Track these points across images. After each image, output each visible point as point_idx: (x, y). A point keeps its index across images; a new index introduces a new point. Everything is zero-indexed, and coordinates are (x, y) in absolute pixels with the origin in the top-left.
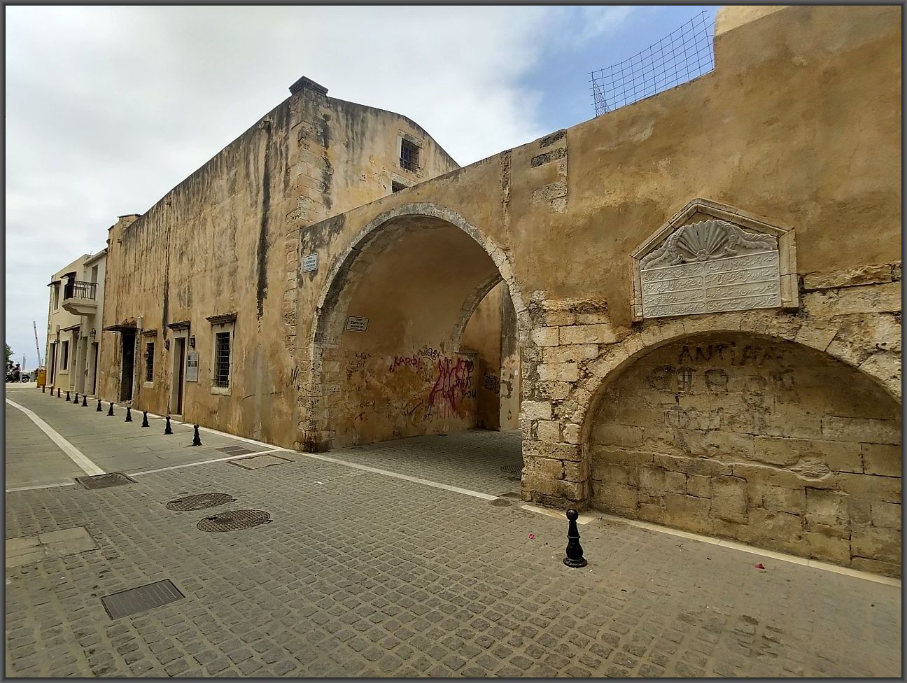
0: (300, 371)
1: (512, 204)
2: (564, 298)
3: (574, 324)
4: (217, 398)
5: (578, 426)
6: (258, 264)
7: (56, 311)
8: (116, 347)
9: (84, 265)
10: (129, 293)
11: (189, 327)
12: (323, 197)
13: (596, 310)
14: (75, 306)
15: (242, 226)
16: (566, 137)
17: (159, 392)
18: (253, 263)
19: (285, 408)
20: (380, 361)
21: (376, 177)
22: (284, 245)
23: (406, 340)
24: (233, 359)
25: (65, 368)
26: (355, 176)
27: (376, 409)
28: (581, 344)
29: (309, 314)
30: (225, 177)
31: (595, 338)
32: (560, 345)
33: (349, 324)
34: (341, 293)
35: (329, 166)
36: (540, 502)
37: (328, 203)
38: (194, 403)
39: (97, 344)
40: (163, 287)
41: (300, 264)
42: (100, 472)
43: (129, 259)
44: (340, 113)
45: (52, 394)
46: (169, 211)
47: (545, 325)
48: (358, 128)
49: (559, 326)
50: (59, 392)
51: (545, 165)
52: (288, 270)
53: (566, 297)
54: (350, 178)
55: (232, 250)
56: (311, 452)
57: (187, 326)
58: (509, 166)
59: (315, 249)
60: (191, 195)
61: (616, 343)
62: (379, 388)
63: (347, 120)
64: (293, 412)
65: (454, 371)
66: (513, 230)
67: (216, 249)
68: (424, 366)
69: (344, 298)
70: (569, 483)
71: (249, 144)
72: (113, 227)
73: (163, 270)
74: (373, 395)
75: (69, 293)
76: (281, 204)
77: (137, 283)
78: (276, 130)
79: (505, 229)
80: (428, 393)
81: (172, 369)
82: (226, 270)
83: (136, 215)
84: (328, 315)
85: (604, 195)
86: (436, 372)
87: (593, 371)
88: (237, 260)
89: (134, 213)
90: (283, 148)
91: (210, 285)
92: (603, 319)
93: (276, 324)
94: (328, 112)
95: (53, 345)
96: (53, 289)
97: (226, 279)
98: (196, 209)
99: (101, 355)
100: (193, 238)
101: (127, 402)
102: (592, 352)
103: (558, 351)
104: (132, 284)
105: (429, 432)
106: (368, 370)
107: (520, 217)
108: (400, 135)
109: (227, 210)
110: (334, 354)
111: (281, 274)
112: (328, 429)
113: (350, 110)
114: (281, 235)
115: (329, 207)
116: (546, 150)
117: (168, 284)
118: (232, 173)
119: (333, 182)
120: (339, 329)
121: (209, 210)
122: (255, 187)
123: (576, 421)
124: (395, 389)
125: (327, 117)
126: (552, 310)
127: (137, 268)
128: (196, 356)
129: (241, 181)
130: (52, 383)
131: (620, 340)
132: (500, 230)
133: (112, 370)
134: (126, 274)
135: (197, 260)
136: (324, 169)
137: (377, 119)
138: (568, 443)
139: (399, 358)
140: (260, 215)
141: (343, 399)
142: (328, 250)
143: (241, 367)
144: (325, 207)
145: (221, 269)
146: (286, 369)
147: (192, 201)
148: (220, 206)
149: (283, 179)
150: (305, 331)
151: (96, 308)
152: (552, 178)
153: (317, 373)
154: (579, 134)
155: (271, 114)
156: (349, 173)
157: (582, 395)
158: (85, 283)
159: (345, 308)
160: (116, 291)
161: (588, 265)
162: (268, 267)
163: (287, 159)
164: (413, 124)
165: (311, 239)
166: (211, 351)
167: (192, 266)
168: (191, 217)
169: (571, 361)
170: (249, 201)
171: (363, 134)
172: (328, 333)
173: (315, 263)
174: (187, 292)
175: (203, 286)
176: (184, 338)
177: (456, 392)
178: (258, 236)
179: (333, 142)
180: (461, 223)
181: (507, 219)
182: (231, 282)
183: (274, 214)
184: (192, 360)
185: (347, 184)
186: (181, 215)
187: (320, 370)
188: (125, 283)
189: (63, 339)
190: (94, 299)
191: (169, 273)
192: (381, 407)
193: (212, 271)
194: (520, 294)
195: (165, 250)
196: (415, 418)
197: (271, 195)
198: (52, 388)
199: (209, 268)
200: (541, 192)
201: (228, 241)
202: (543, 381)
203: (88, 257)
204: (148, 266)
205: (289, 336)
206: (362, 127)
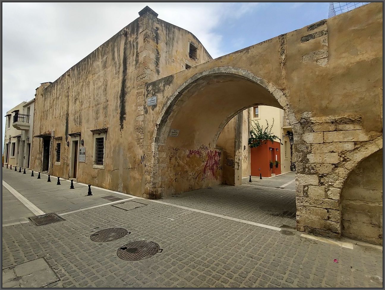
0: (146, 157)
1: (288, 64)
2: (327, 115)
3: (336, 130)
4: (96, 171)
5: (339, 189)
6: (120, 103)
7: (9, 128)
8: (40, 146)
9: (23, 106)
10: (47, 119)
11: (80, 135)
12: (156, 69)
13: (352, 122)
14: (18, 125)
15: (110, 84)
16: (327, 24)
17: (63, 167)
18: (117, 103)
19: (137, 175)
20: (183, 152)
21: (179, 61)
22: (136, 93)
23: (195, 142)
24: (106, 151)
25: (14, 155)
26: (170, 59)
27: (182, 176)
28: (340, 142)
29: (152, 127)
30: (100, 60)
31: (352, 138)
32: (324, 143)
33: (171, 133)
34: (169, 117)
35: (158, 54)
36: (311, 232)
37: (158, 72)
38: (83, 173)
39: (30, 144)
40: (66, 116)
41: (146, 102)
42: (42, 213)
43: (47, 103)
44: (163, 28)
45: (7, 168)
46: (69, 79)
47: (312, 131)
48: (171, 36)
49: (324, 132)
50: (11, 167)
51: (312, 41)
52: (138, 105)
53: (329, 115)
54: (168, 60)
55: (105, 96)
56: (153, 199)
57: (79, 135)
58: (285, 43)
59: (155, 93)
60: (81, 71)
61: (369, 141)
62: (183, 166)
63: (166, 31)
64: (142, 178)
65: (214, 157)
66: (288, 78)
67: (95, 96)
68: (202, 155)
69: (170, 119)
70: (333, 223)
71: (114, 43)
72: (38, 88)
73: (66, 108)
74: (180, 169)
75: (16, 119)
76: (133, 72)
77: (51, 115)
78: (131, 35)
79: (283, 78)
80: (203, 168)
81: (71, 156)
82: (101, 106)
83: (50, 82)
84: (162, 128)
85: (358, 55)
86: (207, 158)
87: (350, 158)
88: (108, 101)
89: (49, 82)
90: (135, 44)
91: (92, 114)
92: (358, 127)
93: (131, 133)
94: (158, 26)
95: (8, 145)
96: (8, 118)
97: (101, 111)
98: (84, 77)
99: (32, 149)
100: (82, 91)
101: (46, 171)
102: (350, 146)
103: (323, 146)
104: (48, 115)
105: (204, 187)
106: (178, 157)
107: (293, 71)
108: (189, 42)
109: (102, 77)
110: (163, 148)
111: (134, 108)
112: (161, 187)
113: (168, 27)
114: (134, 88)
115: (158, 74)
116: (312, 32)
117: (68, 115)
118: (105, 58)
119: (160, 61)
120: (166, 136)
121: (91, 77)
122: (118, 64)
123: (338, 187)
124: (190, 166)
125: (157, 29)
126: (318, 123)
127: (51, 107)
128: (84, 150)
129: (109, 62)
130: (7, 162)
131: (372, 140)
132: (279, 78)
133: (38, 156)
134: (45, 111)
135: (85, 102)
136: (156, 54)
137: (179, 33)
138: (332, 199)
139: (192, 151)
140: (121, 78)
141: (168, 171)
142: (163, 94)
143: (111, 155)
144: (157, 74)
145: (98, 106)
146: (137, 156)
147: (81, 73)
148: (98, 75)
149: (135, 59)
150: (149, 137)
151: (29, 127)
152: (317, 47)
153: (156, 158)
154: (336, 21)
155: (127, 27)
156: (167, 58)
157: (342, 172)
158: (23, 115)
159: (170, 124)
160: (40, 119)
161: (346, 96)
162: (126, 104)
163: (137, 49)
164: (194, 37)
165: (152, 89)
166: (93, 147)
167: (82, 105)
168: (81, 81)
169: (333, 152)
170: (114, 72)
171: (173, 39)
172: (161, 137)
173: (155, 101)
174: (79, 118)
175: (88, 114)
176: (78, 141)
177: (214, 167)
178: (120, 89)
179: (160, 41)
180: (251, 76)
181: (284, 72)
182: (104, 112)
183: (129, 77)
184: (82, 151)
185: (166, 63)
186: (75, 81)
187: (157, 156)
188: (44, 115)
189: (12, 142)
190: (29, 122)
191: (69, 109)
192: (184, 175)
193: (93, 107)
194: (294, 114)
195: (66, 98)
196: (198, 180)
197: (128, 68)
198: (7, 165)
199: (91, 105)
200: (308, 56)
201: (102, 92)
202: (312, 163)
203: (25, 103)
204: (57, 106)
205: (139, 139)
206: (173, 35)
